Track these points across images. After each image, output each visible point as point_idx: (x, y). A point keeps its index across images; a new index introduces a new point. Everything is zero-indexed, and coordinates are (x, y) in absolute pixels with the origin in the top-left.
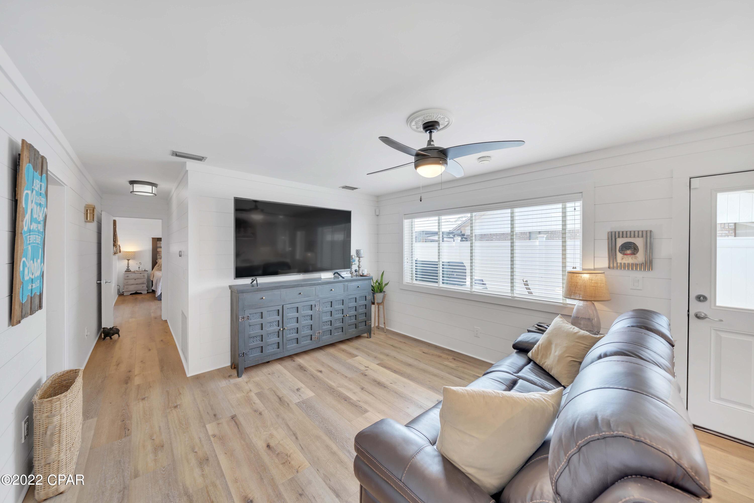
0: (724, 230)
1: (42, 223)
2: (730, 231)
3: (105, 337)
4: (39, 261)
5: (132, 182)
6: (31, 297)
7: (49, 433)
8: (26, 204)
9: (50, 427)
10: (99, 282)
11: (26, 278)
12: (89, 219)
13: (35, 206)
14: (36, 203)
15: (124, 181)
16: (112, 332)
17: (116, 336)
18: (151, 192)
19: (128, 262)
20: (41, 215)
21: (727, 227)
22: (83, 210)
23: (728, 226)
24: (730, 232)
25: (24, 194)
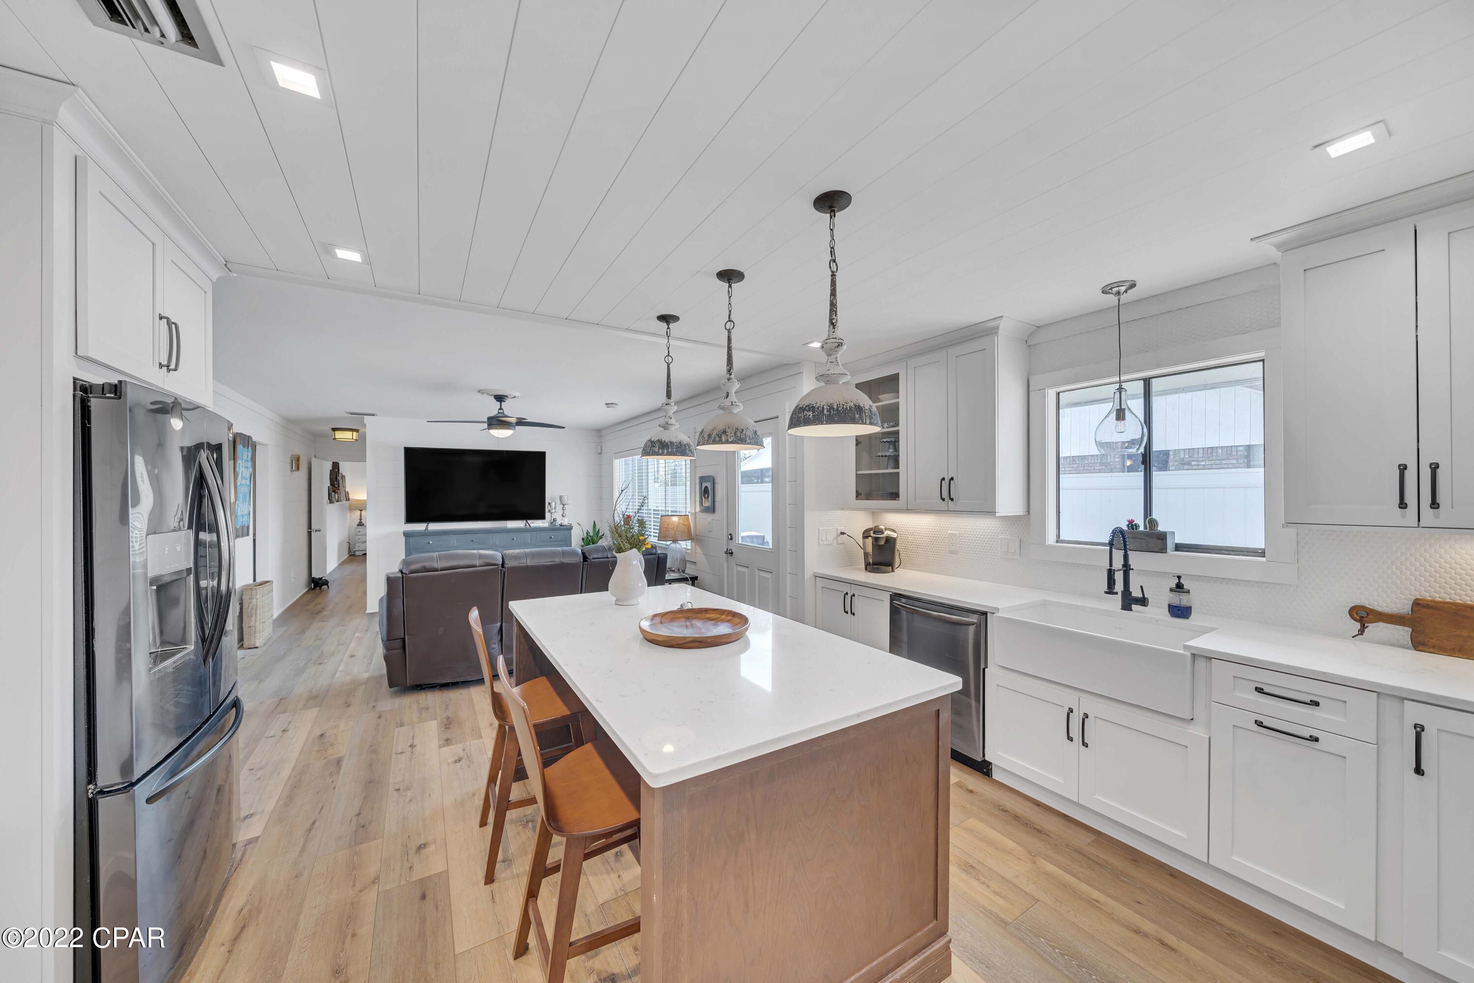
0: (1230, 458)
1: (249, 479)
2: (1239, 460)
3: (315, 587)
4: (247, 503)
5: (334, 430)
6: (242, 527)
7: (250, 608)
8: (239, 469)
9: (251, 605)
10: (310, 530)
11: (239, 514)
12: (294, 468)
13: (244, 469)
14: (245, 467)
15: (327, 428)
16: (320, 582)
17: (325, 587)
18: (351, 438)
19: (361, 513)
20: (248, 474)
21: (1235, 453)
22: (289, 460)
23: (1237, 451)
24: (1239, 462)
25: (238, 463)
